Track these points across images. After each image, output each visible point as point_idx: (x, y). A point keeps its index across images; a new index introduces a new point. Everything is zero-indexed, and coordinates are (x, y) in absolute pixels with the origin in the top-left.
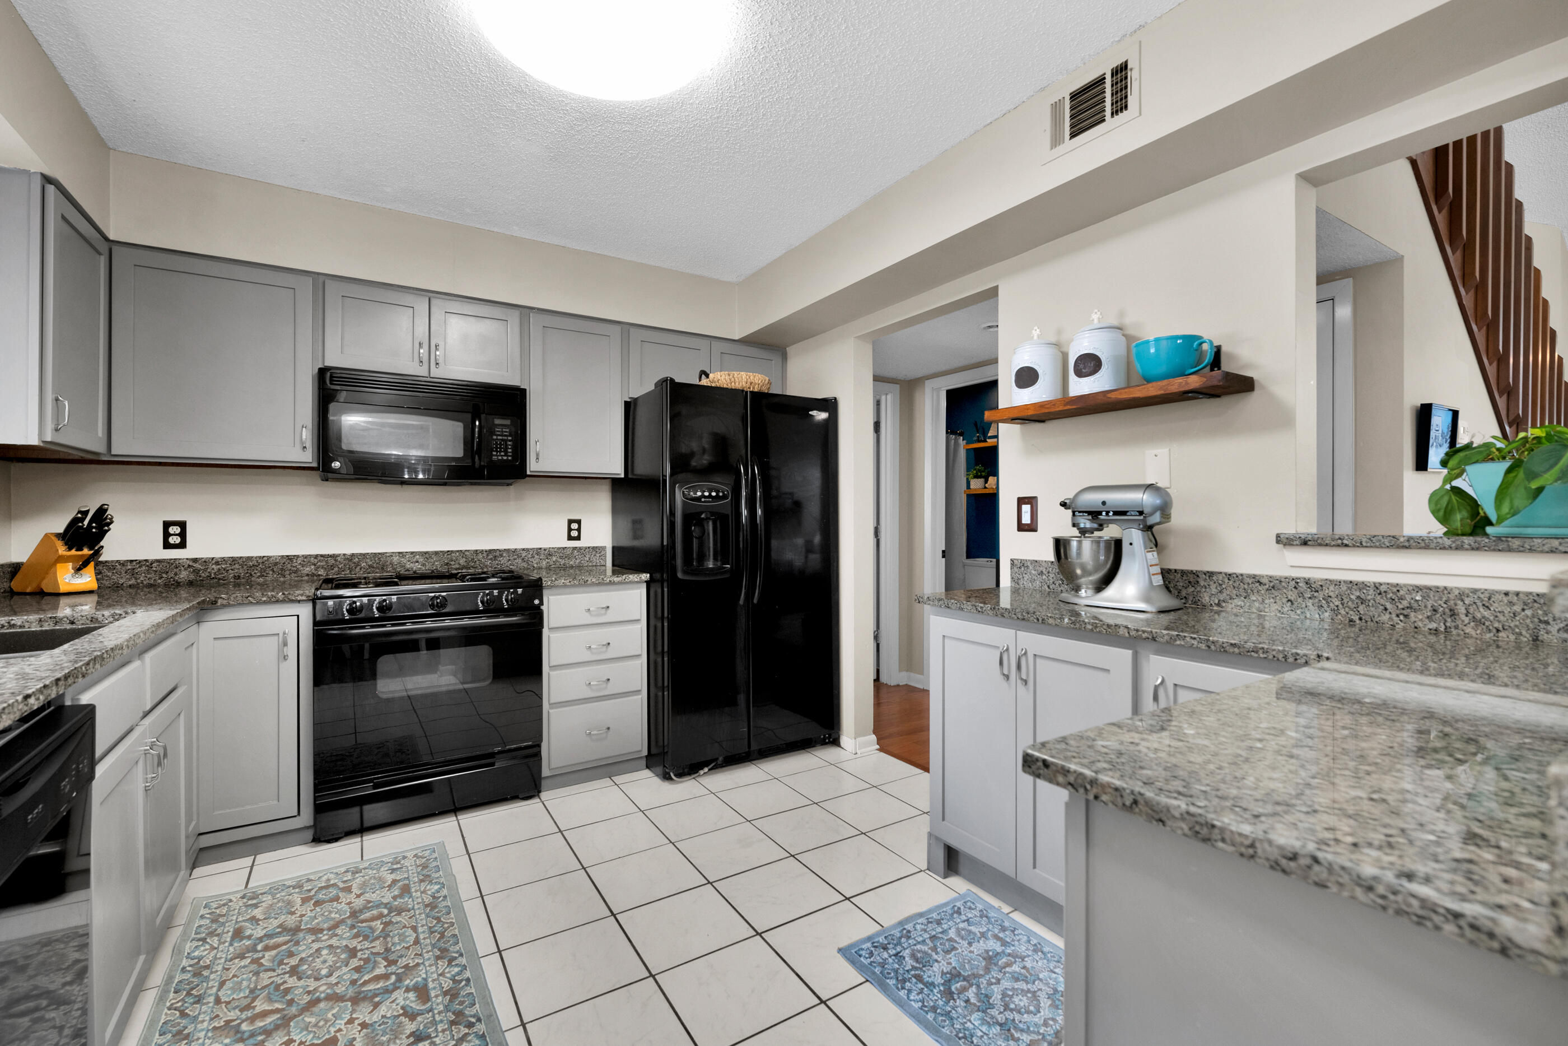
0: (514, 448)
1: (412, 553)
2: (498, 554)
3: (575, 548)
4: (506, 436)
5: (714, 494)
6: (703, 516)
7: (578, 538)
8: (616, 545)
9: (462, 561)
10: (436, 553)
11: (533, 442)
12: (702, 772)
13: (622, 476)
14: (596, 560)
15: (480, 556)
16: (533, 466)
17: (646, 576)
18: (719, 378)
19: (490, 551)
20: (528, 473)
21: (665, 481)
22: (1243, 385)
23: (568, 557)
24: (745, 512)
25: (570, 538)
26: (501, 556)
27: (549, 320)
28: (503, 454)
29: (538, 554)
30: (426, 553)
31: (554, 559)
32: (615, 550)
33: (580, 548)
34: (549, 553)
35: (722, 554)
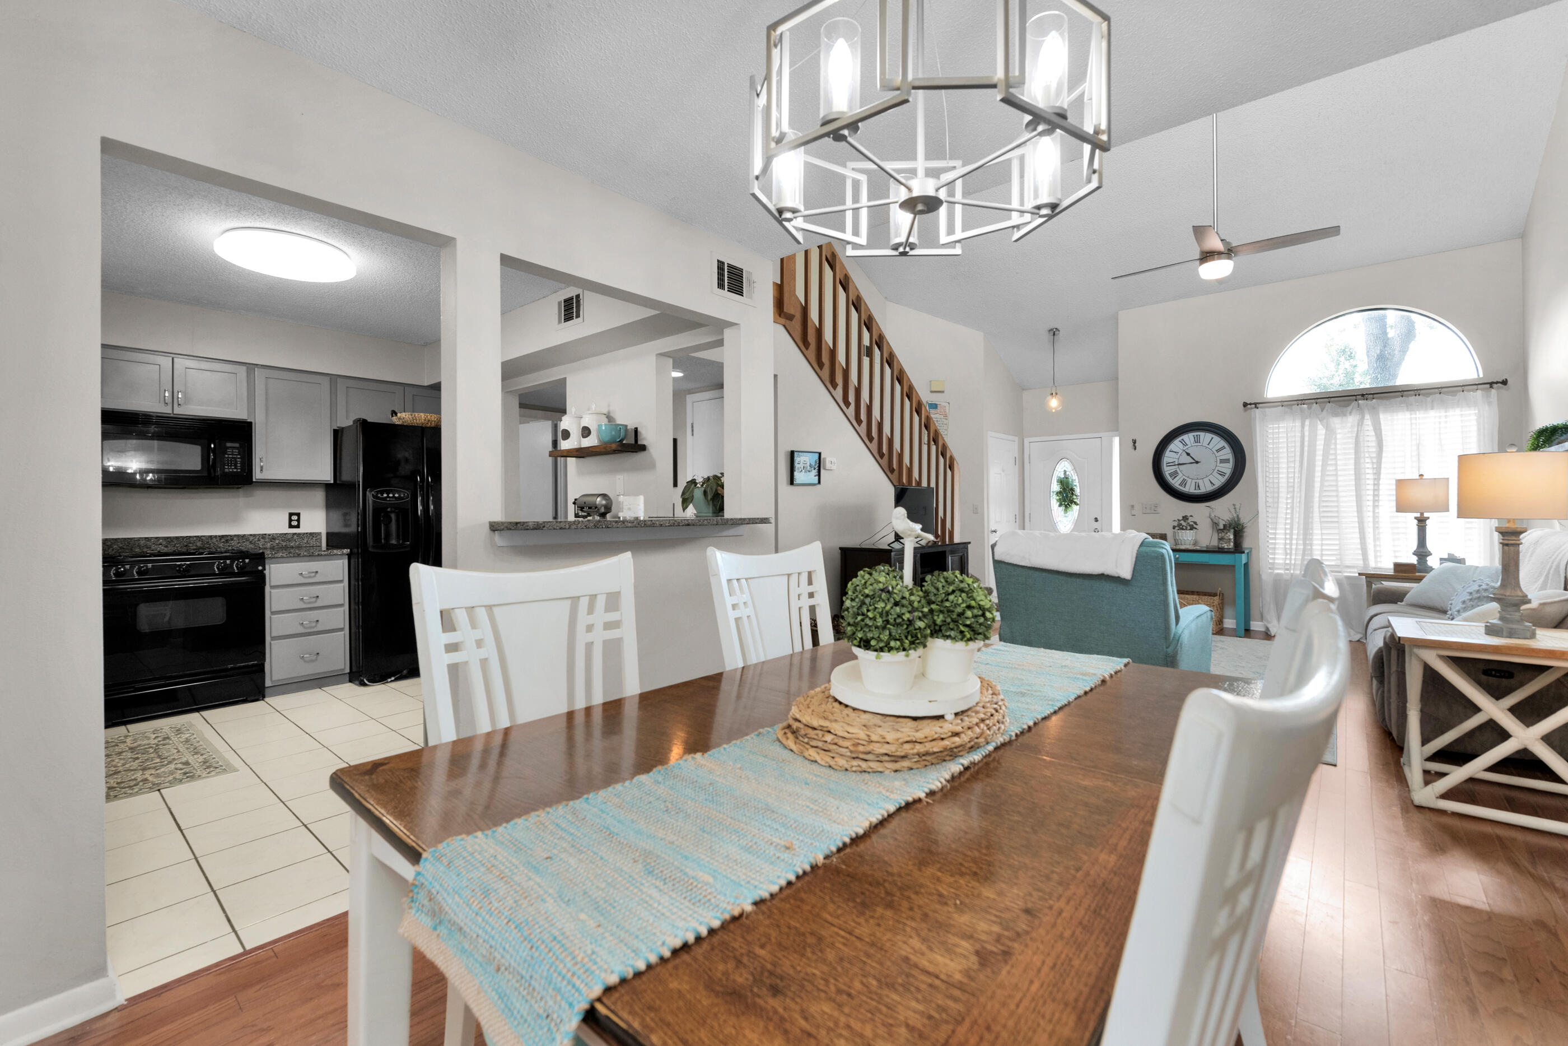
0: (242, 463)
1: (156, 538)
2: (229, 538)
3: (295, 534)
4: (236, 455)
5: (397, 495)
6: (389, 510)
7: (298, 526)
8: (330, 531)
9: (199, 544)
10: (177, 538)
11: (258, 460)
12: (389, 680)
13: (332, 482)
14: (313, 542)
15: (214, 540)
16: (257, 475)
17: (346, 551)
18: (404, 417)
19: (223, 536)
20: (254, 480)
21: (359, 485)
22: (643, 448)
23: (289, 540)
24: (420, 508)
25: (291, 526)
26: (232, 540)
27: (268, 372)
28: (233, 467)
29: (263, 538)
30: (168, 538)
31: (277, 542)
32: (328, 534)
33: (299, 534)
34: (273, 537)
35: (403, 534)
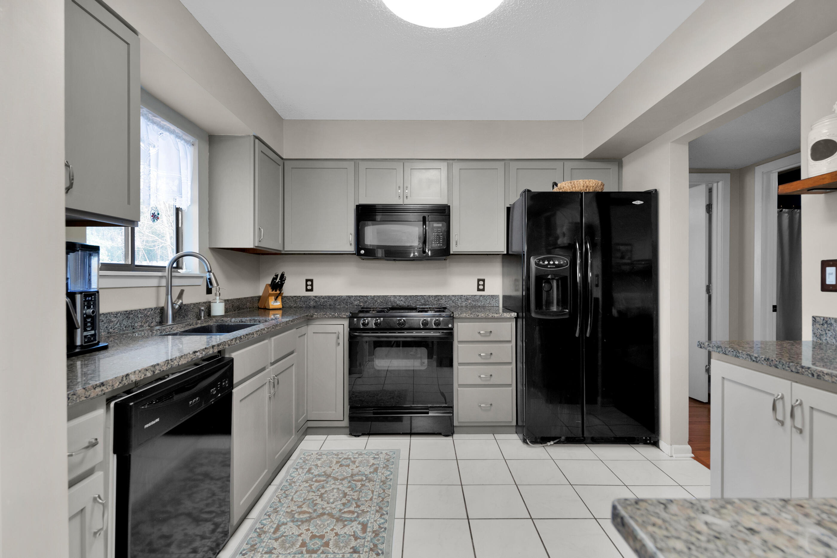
0: (444, 239)
1: (400, 296)
2: (440, 298)
3: (481, 296)
4: (439, 233)
5: (557, 263)
6: (549, 277)
7: (483, 290)
8: (504, 294)
9: (422, 301)
10: (410, 296)
11: (454, 235)
12: (549, 444)
13: (505, 253)
14: (493, 303)
15: (431, 299)
16: (454, 249)
17: (514, 315)
19: (436, 296)
20: (451, 252)
21: (524, 255)
23: (477, 301)
24: (579, 275)
25: (479, 290)
26: (442, 299)
27: (462, 165)
28: (438, 243)
29: (461, 298)
30: (406, 296)
31: (470, 301)
32: (504, 297)
33: (484, 296)
34: (467, 298)
35: (562, 302)
